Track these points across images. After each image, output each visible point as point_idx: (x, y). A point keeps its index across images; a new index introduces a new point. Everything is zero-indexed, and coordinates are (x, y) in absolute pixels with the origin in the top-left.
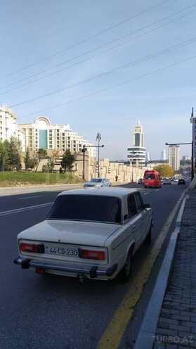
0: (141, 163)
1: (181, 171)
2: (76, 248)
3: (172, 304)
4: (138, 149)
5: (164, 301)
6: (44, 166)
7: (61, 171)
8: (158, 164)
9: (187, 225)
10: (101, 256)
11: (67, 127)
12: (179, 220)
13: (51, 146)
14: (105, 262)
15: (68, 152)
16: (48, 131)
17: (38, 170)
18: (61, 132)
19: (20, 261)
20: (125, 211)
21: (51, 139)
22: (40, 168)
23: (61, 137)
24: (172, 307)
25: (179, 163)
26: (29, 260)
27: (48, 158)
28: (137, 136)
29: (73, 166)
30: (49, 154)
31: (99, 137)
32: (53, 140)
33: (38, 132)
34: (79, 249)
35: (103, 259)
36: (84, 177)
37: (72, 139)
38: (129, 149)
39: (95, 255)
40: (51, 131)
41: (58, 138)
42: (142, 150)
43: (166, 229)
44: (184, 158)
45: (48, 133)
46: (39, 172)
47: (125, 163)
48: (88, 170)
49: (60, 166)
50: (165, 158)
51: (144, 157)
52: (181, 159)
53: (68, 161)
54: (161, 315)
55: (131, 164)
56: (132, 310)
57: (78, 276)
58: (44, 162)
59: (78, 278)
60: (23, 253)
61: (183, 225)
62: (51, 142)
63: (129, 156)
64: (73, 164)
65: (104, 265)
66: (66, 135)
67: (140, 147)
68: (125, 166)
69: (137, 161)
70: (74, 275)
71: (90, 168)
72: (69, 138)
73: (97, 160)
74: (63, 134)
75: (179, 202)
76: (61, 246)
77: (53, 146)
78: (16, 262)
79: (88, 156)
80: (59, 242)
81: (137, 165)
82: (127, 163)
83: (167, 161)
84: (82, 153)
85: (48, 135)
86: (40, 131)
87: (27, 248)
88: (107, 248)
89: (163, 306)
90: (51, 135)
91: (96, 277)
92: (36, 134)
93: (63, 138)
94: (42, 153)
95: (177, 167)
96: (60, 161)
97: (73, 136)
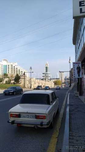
0: (48, 79)
1: (65, 83)
2: (34, 115)
3: (73, 135)
4: (47, 73)
5: (70, 134)
6: (6, 81)
7: (14, 83)
8: (56, 80)
9: (72, 105)
10: (44, 117)
11: (16, 64)
12: (68, 103)
13: (9, 72)
14: (46, 120)
15: (17, 75)
16: (7, 65)
17: (4, 83)
18: (13, 66)
19: (10, 121)
20: (51, 99)
21: (9, 69)
22: (4, 82)
23: (13, 68)
24: (73, 136)
25: (64, 79)
26: (14, 121)
27: (8, 77)
28: (47, 68)
29: (19, 81)
30: (9, 76)
31: (31, 68)
32: (10, 70)
33: (3, 66)
34: (35, 115)
35: (45, 119)
36: (24, 86)
37: (18, 69)
38: (43, 73)
39: (42, 117)
40: (9, 65)
41: (12, 69)
42: (48, 74)
43: (63, 107)
44: (66, 77)
45: (7, 66)
46: (4, 84)
47: (42, 80)
48: (26, 83)
49: (14, 81)
50: (58, 77)
51: (49, 77)
52: (65, 77)
53: (17, 79)
54: (70, 139)
55: (44, 80)
56: (57, 139)
57: (35, 126)
58: (7, 79)
59: (34, 127)
60: (11, 118)
61: (70, 105)
62: (9, 70)
63: (43, 76)
64: (20, 80)
65: (45, 121)
66: (15, 67)
67: (48, 73)
68: (42, 81)
69: (47, 79)
70: (33, 126)
71: (27, 82)
72: (17, 68)
73: (30, 78)
74: (14, 67)
75: (66, 96)
76: (27, 114)
77: (10, 72)
78: (8, 122)
79: (26, 77)
80: (27, 113)
81: (47, 80)
82: (43, 79)
83: (59, 79)
84: (24, 75)
85: (7, 67)
86: (4, 65)
87: (13, 116)
88: (47, 114)
89: (70, 136)
90: (9, 67)
91: (42, 126)
92: (2, 67)
93: (14, 69)
94: (5, 75)
95: (63, 81)
96: (14, 79)
97: (19, 68)
